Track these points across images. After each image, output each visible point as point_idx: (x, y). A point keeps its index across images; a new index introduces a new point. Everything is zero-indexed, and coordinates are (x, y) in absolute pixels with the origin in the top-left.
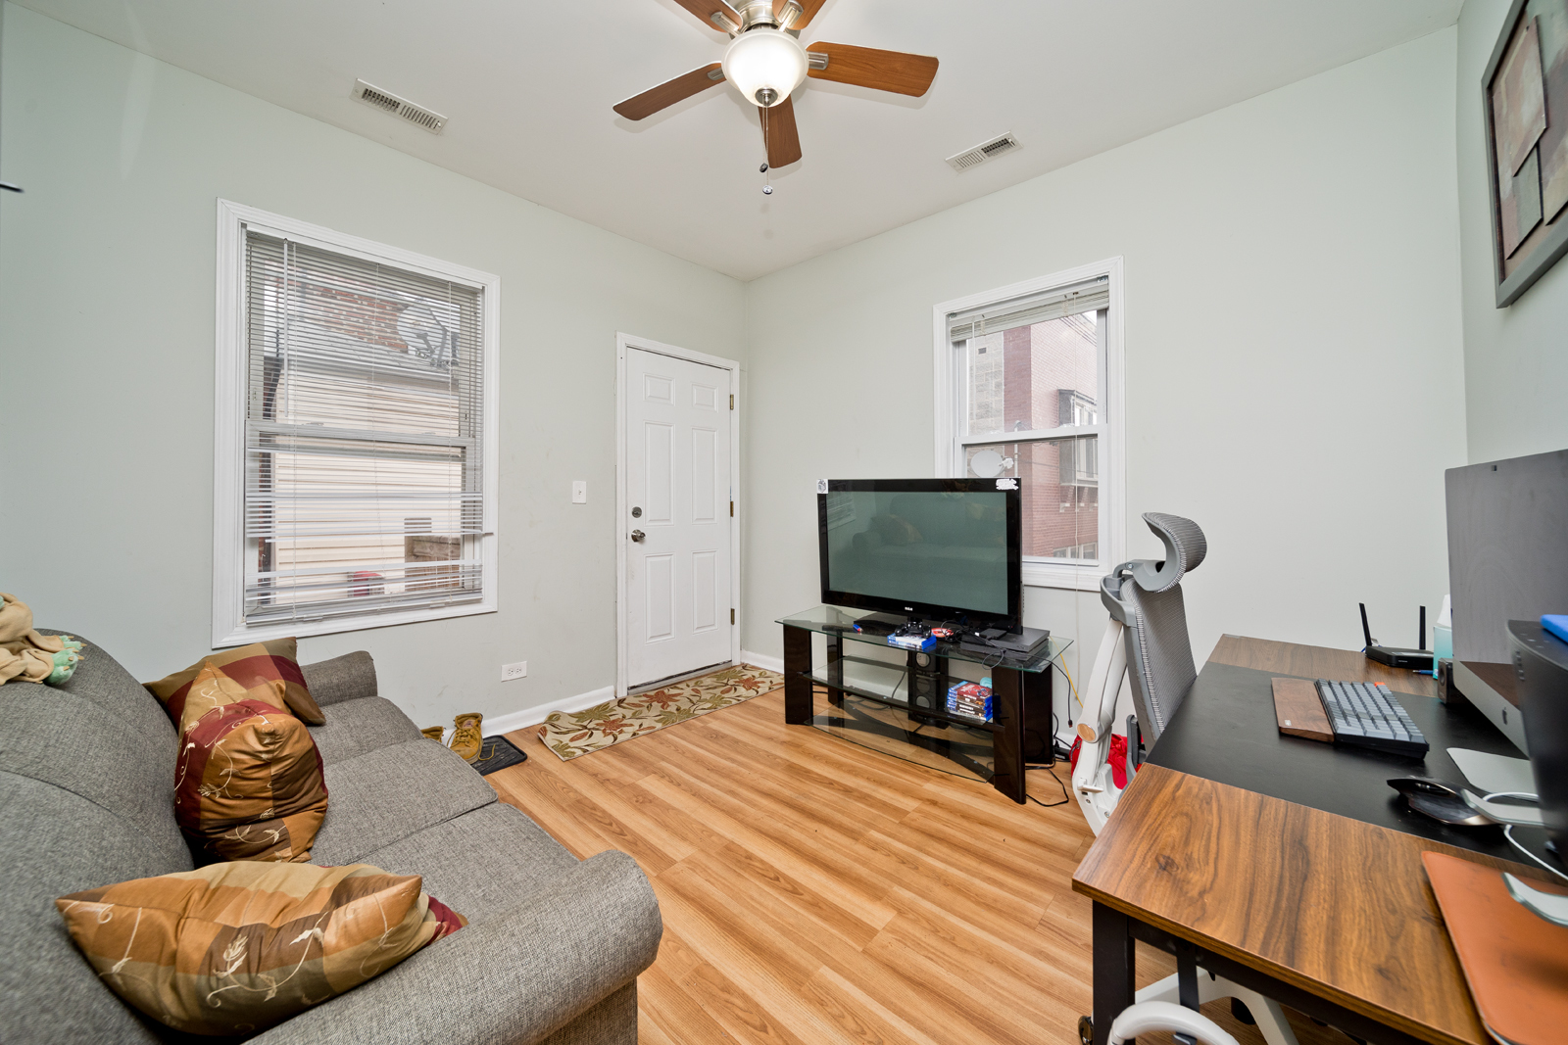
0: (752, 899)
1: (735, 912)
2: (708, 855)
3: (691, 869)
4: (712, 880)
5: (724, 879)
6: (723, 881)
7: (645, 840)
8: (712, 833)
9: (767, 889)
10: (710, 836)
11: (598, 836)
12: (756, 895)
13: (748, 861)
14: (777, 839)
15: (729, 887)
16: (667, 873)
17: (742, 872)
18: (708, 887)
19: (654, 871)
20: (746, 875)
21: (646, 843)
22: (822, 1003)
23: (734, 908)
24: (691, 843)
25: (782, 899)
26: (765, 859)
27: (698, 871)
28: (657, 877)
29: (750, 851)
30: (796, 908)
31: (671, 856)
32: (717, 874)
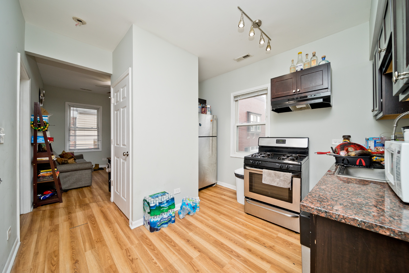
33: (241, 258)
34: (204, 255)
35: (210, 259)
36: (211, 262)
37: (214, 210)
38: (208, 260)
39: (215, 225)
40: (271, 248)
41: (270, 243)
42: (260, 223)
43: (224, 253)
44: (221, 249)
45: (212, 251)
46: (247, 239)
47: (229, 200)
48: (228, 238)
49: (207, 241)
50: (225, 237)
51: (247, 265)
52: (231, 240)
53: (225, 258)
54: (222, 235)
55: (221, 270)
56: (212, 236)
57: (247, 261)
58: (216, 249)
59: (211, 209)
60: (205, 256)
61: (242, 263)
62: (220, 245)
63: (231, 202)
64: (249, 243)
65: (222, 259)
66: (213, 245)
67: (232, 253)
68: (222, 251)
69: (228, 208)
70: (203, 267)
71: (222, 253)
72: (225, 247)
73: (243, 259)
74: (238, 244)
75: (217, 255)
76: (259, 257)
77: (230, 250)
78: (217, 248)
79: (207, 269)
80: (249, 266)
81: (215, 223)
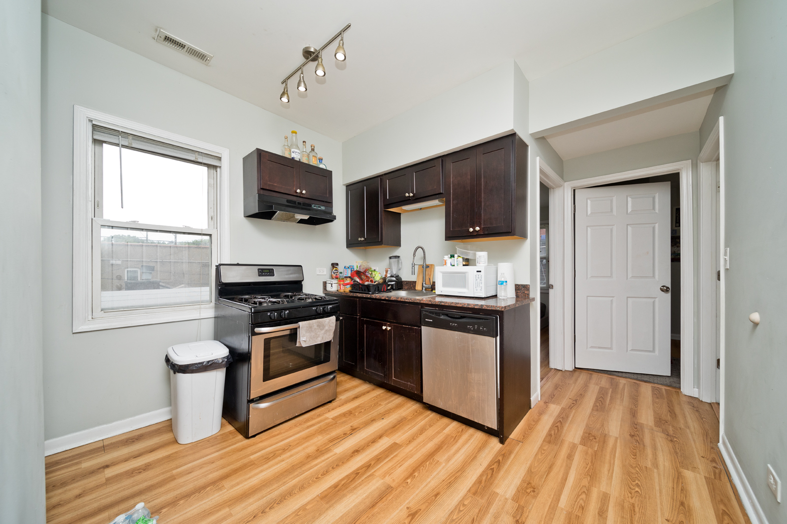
33: (371, 464)
34: (363, 519)
35: (373, 506)
36: (380, 505)
37: (182, 502)
38: (376, 510)
39: (259, 499)
40: (354, 430)
41: (346, 428)
42: (291, 428)
43: (360, 484)
44: (348, 489)
45: (354, 504)
46: (328, 450)
47: (154, 461)
48: (320, 476)
49: (320, 515)
50: (314, 482)
51: (385, 458)
52: (325, 473)
53: (371, 484)
54: (305, 486)
55: (397, 491)
56: (306, 504)
57: (378, 458)
58: (348, 497)
59: (164, 510)
60: (366, 516)
61: (382, 464)
62: (338, 491)
63: (168, 457)
64: (340, 449)
65: (374, 487)
66: (334, 503)
67: (360, 474)
68: (355, 488)
69: (200, 467)
70: (393, 518)
71: (358, 487)
72: (343, 482)
73: (374, 461)
74: (341, 463)
75: (365, 495)
76: (370, 444)
77: (354, 476)
78: (344, 496)
79: (397, 511)
80: (387, 456)
81: (251, 500)
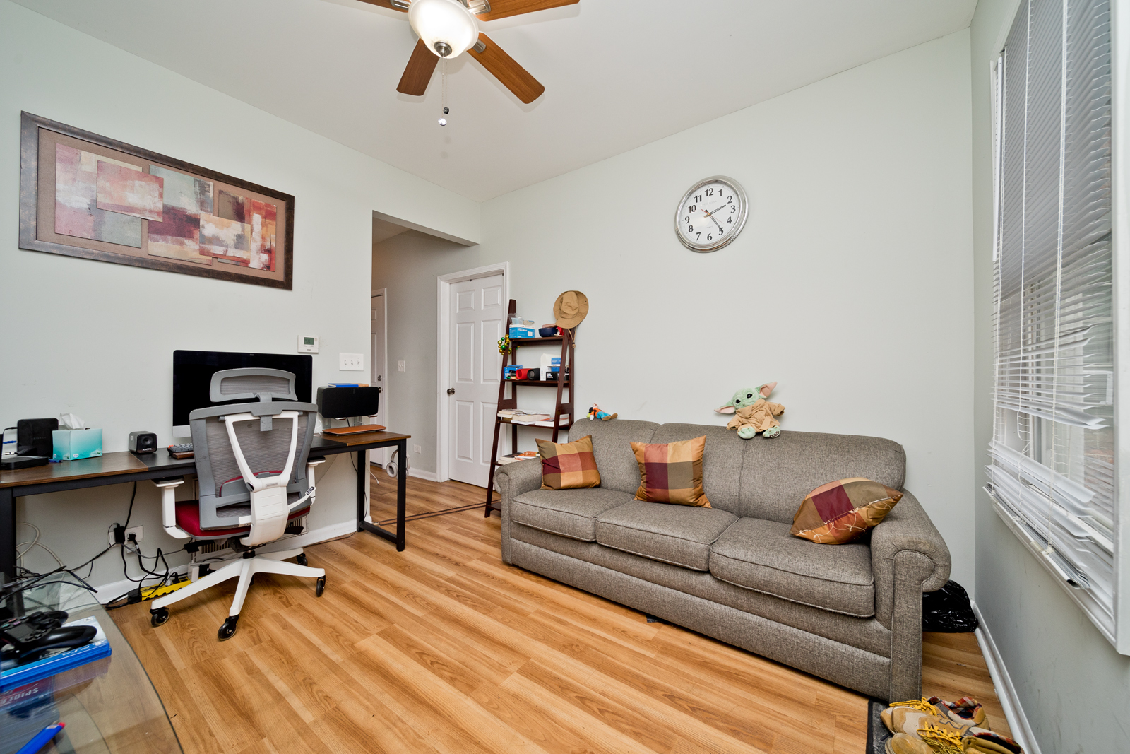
0: (455, 648)
1: (468, 638)
2: (490, 680)
3: (504, 666)
4: (485, 658)
5: (476, 660)
6: (476, 658)
7: (553, 692)
8: (487, 706)
9: (443, 655)
10: (490, 702)
11: (602, 694)
12: (452, 650)
13: (454, 676)
14: (421, 703)
15: (472, 654)
16: (523, 662)
17: (460, 666)
18: (488, 653)
19: (533, 663)
20: (457, 663)
21: (552, 689)
22: (428, 604)
23: (469, 641)
24: (507, 692)
25: (433, 649)
26: (438, 678)
27: (497, 665)
28: (529, 658)
29: (451, 687)
30: (425, 644)
31: (523, 678)
32: (481, 663)
